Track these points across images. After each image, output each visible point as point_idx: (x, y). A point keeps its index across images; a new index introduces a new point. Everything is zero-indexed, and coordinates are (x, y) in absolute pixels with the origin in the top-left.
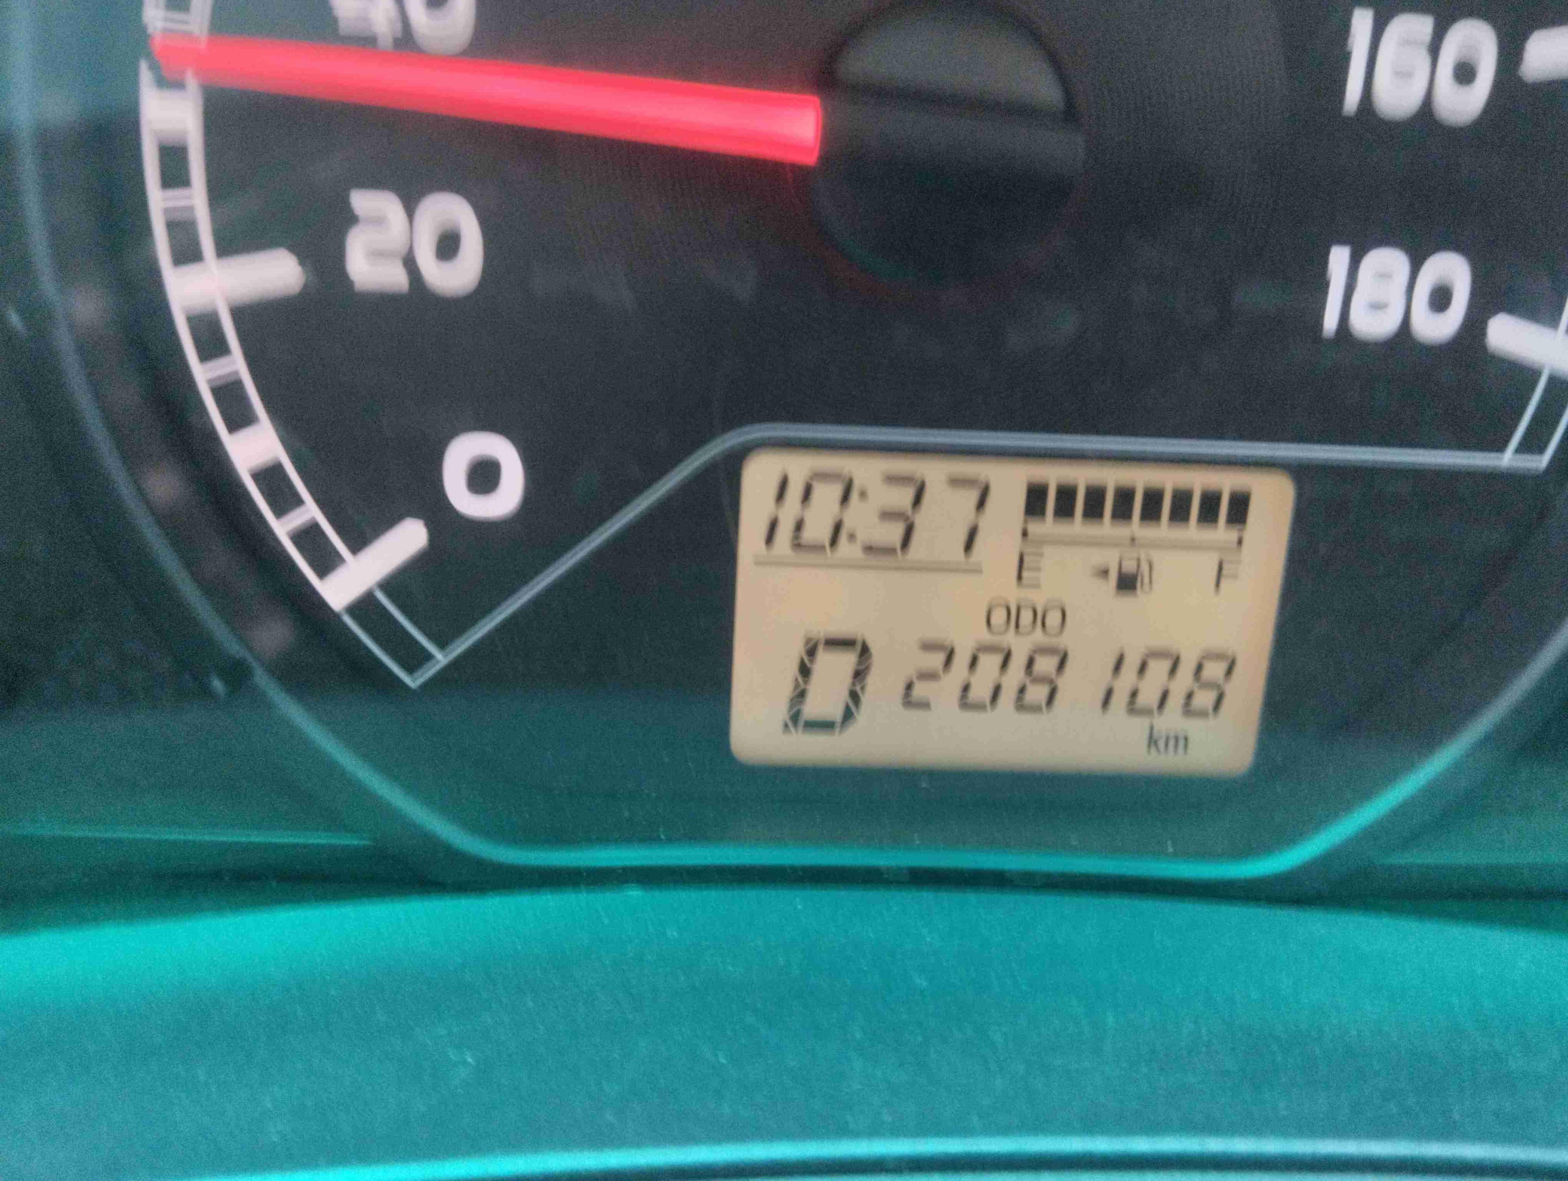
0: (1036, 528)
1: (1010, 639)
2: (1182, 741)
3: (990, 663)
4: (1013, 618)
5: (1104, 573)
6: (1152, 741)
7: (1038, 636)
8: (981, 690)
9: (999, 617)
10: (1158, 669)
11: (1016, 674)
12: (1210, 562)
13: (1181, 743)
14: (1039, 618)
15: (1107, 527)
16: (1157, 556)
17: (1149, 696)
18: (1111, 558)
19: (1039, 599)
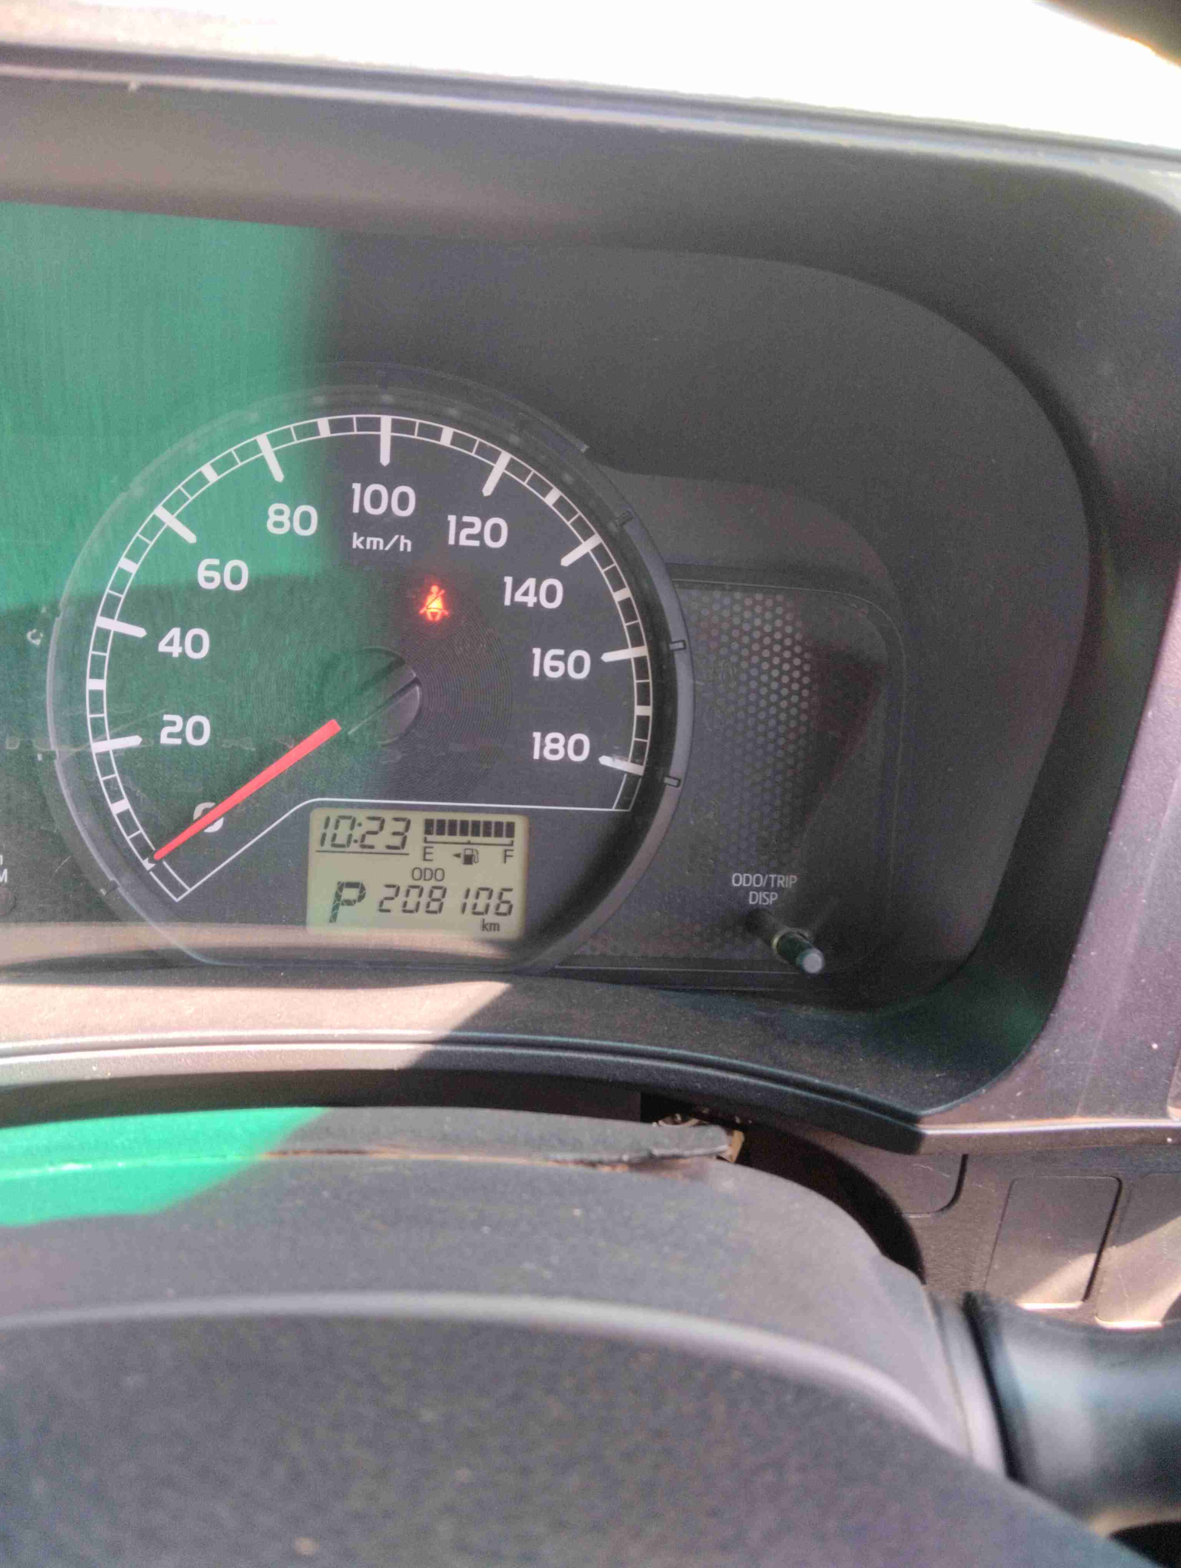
0: (430, 838)
1: (420, 883)
2: (495, 927)
3: (414, 892)
4: (423, 872)
5: (458, 856)
6: (484, 927)
7: (433, 883)
8: (411, 906)
9: (417, 874)
10: (484, 895)
11: (424, 899)
12: (501, 849)
13: (497, 926)
14: (433, 874)
15: (458, 838)
16: (480, 849)
17: (480, 908)
18: (459, 849)
19: (433, 866)
